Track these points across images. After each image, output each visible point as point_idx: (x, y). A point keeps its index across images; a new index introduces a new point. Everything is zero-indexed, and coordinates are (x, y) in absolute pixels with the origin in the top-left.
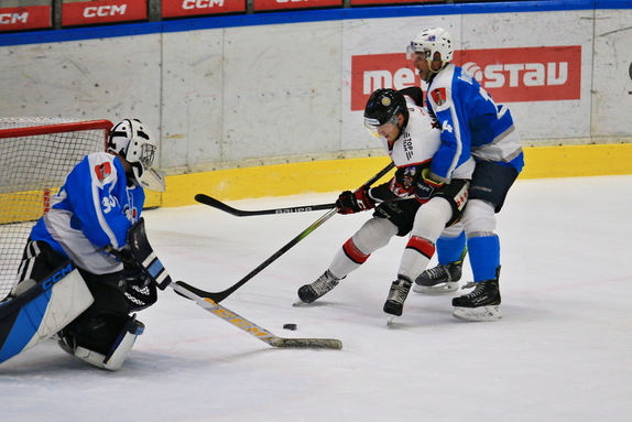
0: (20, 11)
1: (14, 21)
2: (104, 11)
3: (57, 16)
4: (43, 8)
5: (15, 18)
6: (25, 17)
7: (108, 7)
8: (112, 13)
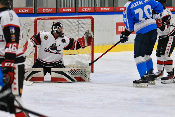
0: (50, 9)
1: (49, 11)
2: (67, 10)
3: (58, 11)
4: (55, 8)
5: (49, 10)
6: (51, 10)
7: (68, 9)
8: (68, 11)
